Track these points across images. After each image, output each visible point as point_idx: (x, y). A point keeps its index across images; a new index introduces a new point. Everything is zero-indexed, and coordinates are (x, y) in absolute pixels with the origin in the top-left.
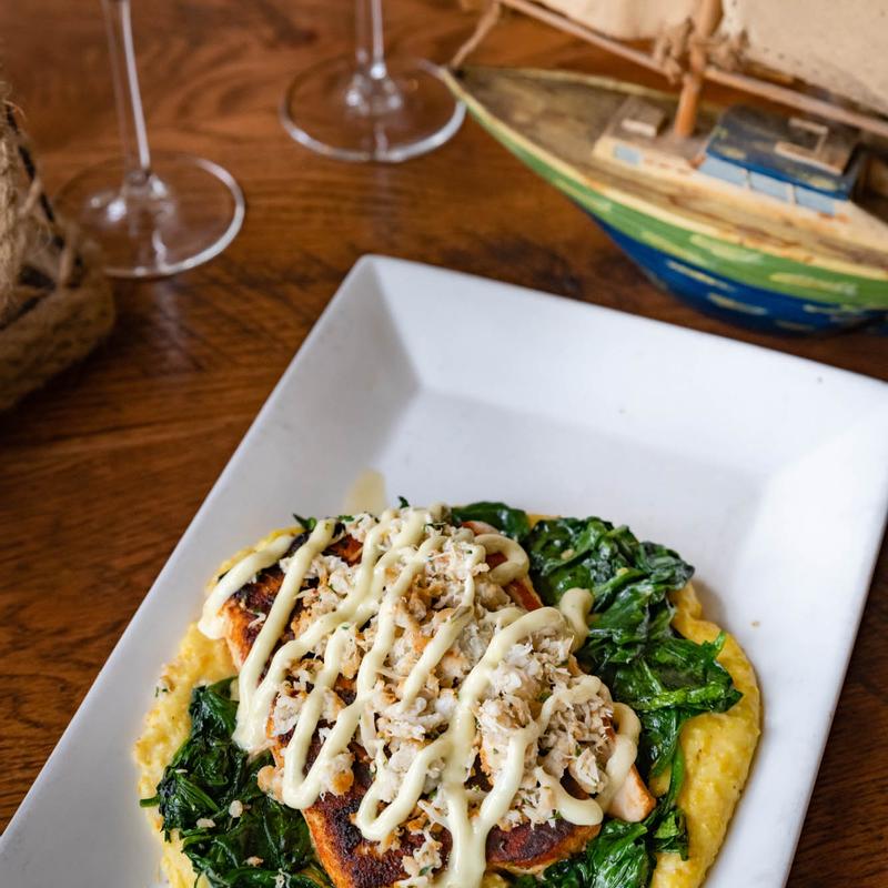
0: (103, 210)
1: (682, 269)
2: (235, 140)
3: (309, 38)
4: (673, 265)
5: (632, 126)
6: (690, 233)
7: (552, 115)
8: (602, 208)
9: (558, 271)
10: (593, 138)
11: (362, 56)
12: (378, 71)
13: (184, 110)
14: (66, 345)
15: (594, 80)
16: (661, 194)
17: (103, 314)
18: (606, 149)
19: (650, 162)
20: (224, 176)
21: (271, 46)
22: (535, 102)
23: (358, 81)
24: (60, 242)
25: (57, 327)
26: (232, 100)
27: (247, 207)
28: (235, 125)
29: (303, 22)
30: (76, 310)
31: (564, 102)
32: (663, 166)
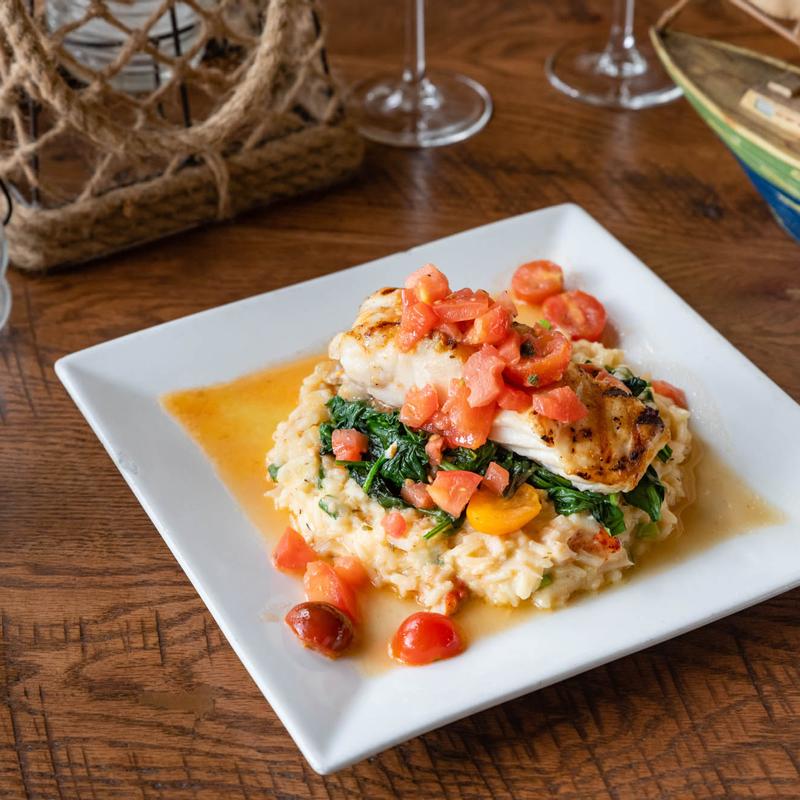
0: (383, 98)
1: (787, 202)
2: (505, 75)
3: (596, 19)
4: (782, 198)
5: (774, 87)
6: (791, 168)
7: (723, 74)
8: (734, 143)
9: (709, 201)
10: (744, 92)
11: (616, 30)
12: (629, 42)
13: (476, 49)
14: (316, 166)
15: (769, 60)
16: (780, 138)
17: (352, 154)
18: (751, 101)
19: (779, 115)
20: (481, 90)
21: (562, 19)
22: (713, 63)
23: (610, 47)
24: (330, 92)
25: (313, 150)
26: (515, 49)
27: (492, 117)
28: (509, 66)
29: (595, 8)
30: (329, 143)
31: (737, 69)
32: (789, 120)
